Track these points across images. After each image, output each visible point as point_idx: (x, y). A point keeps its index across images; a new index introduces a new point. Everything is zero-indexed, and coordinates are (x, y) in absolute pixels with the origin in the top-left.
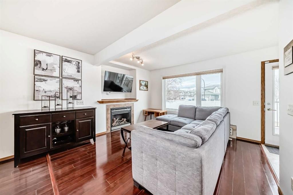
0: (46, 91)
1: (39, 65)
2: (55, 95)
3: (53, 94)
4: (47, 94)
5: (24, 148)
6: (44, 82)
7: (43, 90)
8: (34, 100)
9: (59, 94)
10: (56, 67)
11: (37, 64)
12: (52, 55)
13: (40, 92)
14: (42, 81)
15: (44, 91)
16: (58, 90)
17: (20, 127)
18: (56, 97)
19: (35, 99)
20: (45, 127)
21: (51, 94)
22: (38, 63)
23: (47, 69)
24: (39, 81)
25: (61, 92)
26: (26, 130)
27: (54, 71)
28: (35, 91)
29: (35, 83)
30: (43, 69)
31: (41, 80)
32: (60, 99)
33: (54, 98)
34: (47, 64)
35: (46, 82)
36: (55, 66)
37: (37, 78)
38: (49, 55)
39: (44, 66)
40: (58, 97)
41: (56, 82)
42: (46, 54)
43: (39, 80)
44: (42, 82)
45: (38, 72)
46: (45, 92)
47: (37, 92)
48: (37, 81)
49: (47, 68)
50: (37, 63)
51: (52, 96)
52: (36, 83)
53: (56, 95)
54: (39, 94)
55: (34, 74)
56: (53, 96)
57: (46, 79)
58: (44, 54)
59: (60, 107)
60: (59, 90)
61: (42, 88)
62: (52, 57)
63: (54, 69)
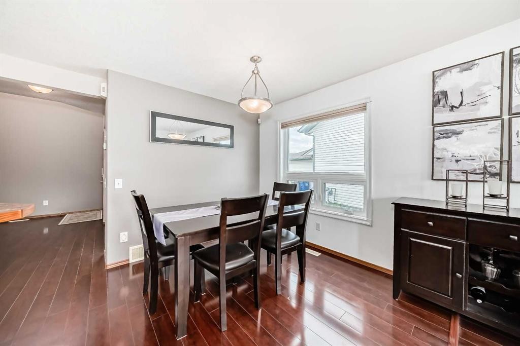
0: (459, 159)
1: (442, 102)
2: (485, 167)
3: (477, 165)
4: (460, 166)
5: (407, 274)
6: (454, 138)
7: (453, 156)
8: (432, 179)
9: (497, 165)
10: (490, 90)
11: (439, 101)
12: (476, 62)
13: (444, 161)
14: (450, 135)
15: (454, 159)
16: (495, 154)
17: (402, 229)
18: (486, 173)
19: (434, 178)
20: (450, 248)
21: (473, 165)
22: (440, 97)
23: (461, 105)
24: (444, 137)
25: (506, 158)
26: (412, 239)
27: (483, 103)
28: (435, 159)
29: (435, 144)
30: (452, 107)
31: (447, 135)
32: (501, 180)
33: (483, 176)
34: (461, 93)
35: (460, 136)
36: (485, 89)
37: (438, 132)
38: (467, 66)
39: (454, 100)
40: (494, 175)
41: (489, 133)
42: (458, 69)
43: (444, 134)
44: (449, 139)
45: (443, 116)
46: (457, 161)
47: (439, 162)
48: (439, 138)
49: (462, 102)
50: (439, 99)
51: (475, 170)
52: (436, 142)
53: (489, 169)
54: (442, 167)
55: (433, 124)
56: (478, 171)
57: (458, 130)
58: (454, 71)
59: (503, 203)
60: (499, 153)
61: (449, 153)
62: (475, 69)
63: (483, 98)
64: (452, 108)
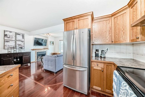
0: (9, 46)
3: (12, 47)
6: (8, 42)
8: (4, 49)
10: (14, 37)
17: (1, 58)
18: (14, 48)
20: (11, 59)
25: (15, 46)
26: (4, 59)
28: (5, 46)
29: (5, 43)
34: (10, 36)
37: (5, 41)
38: (11, 32)
39: (8, 36)
41: (14, 42)
42: (9, 32)
45: (6, 38)
50: (5, 35)
55: (4, 39)
61: (7, 45)
62: (12, 33)
63: (12, 38)
64: (8, 38)
